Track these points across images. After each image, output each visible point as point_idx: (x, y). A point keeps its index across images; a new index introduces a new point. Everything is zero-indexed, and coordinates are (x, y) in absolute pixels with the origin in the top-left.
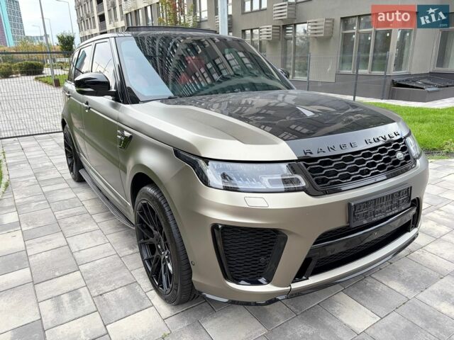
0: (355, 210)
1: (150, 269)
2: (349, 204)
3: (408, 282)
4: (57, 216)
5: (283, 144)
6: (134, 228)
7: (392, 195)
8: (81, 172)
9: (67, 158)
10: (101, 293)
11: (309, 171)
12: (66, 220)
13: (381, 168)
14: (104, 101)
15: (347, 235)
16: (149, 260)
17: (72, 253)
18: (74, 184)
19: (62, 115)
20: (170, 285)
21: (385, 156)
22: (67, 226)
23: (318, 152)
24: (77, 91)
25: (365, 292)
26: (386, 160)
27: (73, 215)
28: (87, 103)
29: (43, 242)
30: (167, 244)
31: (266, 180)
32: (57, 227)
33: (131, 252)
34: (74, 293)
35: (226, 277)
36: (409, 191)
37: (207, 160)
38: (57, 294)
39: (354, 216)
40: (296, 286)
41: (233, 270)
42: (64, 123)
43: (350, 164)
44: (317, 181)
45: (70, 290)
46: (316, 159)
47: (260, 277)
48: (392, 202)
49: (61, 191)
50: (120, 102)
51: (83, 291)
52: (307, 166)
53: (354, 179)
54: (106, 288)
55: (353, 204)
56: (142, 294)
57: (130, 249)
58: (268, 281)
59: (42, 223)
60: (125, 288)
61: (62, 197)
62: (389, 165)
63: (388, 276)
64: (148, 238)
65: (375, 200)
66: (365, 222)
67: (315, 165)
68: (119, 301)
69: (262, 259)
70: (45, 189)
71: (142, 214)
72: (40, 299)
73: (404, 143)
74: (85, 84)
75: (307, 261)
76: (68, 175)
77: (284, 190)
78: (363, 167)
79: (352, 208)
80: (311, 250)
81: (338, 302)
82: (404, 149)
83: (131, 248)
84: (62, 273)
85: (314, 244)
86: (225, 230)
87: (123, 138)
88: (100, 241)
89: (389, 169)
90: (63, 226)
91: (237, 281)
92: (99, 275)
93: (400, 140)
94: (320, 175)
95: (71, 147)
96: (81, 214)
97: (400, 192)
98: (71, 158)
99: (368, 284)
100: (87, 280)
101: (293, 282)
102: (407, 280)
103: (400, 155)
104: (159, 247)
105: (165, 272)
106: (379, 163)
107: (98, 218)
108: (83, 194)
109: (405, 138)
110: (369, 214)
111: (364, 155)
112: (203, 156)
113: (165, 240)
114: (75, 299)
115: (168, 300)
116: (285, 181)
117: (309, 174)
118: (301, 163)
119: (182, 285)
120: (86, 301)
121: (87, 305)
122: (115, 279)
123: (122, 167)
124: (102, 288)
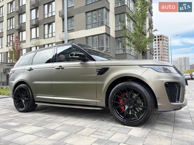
58: (179, 101)
72: (87, 135)
90: (50, 121)
120: (107, 132)
121: (109, 132)
122: (105, 127)
123: (98, 83)
124: (106, 129)
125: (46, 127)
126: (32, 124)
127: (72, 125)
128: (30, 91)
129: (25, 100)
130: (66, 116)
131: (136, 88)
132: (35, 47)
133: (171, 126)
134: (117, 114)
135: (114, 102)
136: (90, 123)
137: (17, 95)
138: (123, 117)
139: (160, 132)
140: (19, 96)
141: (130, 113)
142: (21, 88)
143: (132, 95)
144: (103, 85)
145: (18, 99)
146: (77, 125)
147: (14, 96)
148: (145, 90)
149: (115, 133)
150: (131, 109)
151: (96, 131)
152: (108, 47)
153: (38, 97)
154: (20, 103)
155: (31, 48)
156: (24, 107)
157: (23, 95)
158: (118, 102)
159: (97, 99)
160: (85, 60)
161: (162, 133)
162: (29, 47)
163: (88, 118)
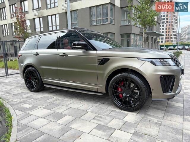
4: (49, 102)
12: (55, 102)
22: (59, 103)
28: (64, 54)
34: (98, 117)
35: (163, 92)
58: (172, 91)
60: (113, 112)
68: (116, 115)
84: (84, 114)
92: (98, 111)
100: (96, 113)
107: (68, 99)
114: (101, 117)
117: (174, 61)
118: (172, 59)
120: (106, 117)
121: (108, 118)
122: (105, 111)
123: (99, 72)
124: (105, 113)
125: (55, 110)
126: (43, 107)
127: (76, 108)
128: (38, 74)
129: (34, 82)
130: (72, 98)
131: (133, 79)
132: (39, 18)
133: (163, 111)
134: (116, 100)
135: (113, 90)
136: (92, 106)
137: (27, 77)
138: (121, 103)
139: (152, 118)
140: (29, 78)
141: (127, 100)
142: (30, 71)
143: (130, 85)
144: (103, 74)
145: (28, 80)
146: (81, 108)
147: (25, 78)
148: (142, 82)
149: (112, 118)
150: (128, 97)
151: (96, 116)
152: (113, 18)
153: (45, 80)
154: (31, 84)
155: (34, 19)
156: (34, 87)
157: (32, 77)
158: (117, 90)
159: (98, 86)
160: (87, 49)
161: (154, 119)
162: (33, 18)
163: (91, 100)
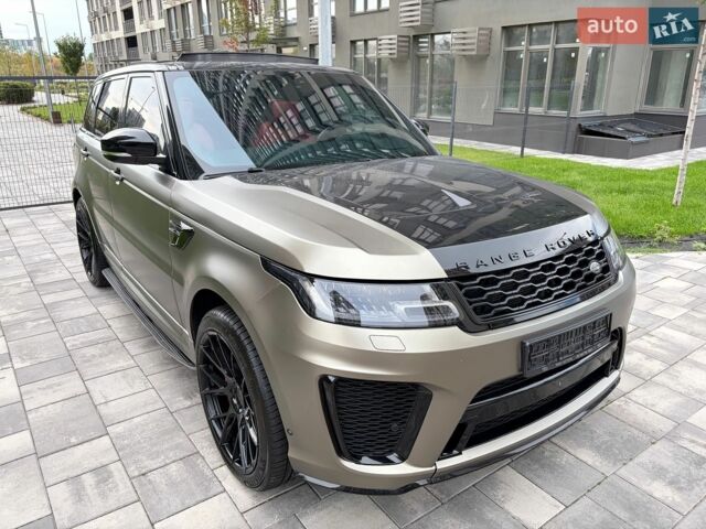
0: (531, 351)
1: (220, 435)
2: (523, 344)
3: (604, 450)
4: (68, 345)
5: (426, 254)
6: (195, 368)
7: (585, 327)
8: (105, 273)
9: (81, 249)
10: (144, 471)
11: (465, 295)
12: (84, 351)
13: (568, 286)
14: (148, 172)
15: (520, 387)
16: (218, 421)
17: (96, 407)
18: (93, 291)
19: (75, 183)
20: (254, 462)
21: (573, 267)
22: (85, 362)
23: (478, 266)
24: (105, 156)
25: (542, 466)
26: (576, 275)
27: (94, 343)
28: (118, 171)
29: (49, 387)
30: (248, 399)
31: (401, 308)
32: (69, 363)
33: (188, 403)
34: (101, 471)
35: (340, 453)
36: (608, 319)
37: (312, 277)
38: (75, 474)
39: (530, 360)
40: (443, 464)
41: (350, 442)
42: (76, 195)
43: (525, 283)
44: (475, 309)
45: (94, 467)
46: (474, 276)
47: (391, 452)
48: (583, 338)
49: (73, 302)
50: (174, 175)
51: (116, 468)
52: (461, 287)
53: (529, 306)
54: (152, 464)
55: (528, 344)
56: (208, 473)
57: (186, 399)
58: (403, 459)
59: (44, 357)
60: (181, 464)
61: (75, 313)
62: (579, 281)
63: (575, 440)
64: (216, 387)
65: (560, 336)
66: (545, 369)
67: (474, 285)
68: (172, 484)
69: (395, 425)
70: (48, 299)
71: (208, 349)
72: (50, 481)
73: (601, 247)
74: (118, 145)
75: (461, 428)
76: (83, 276)
77: (427, 324)
78: (542, 287)
79: (526, 349)
80: (467, 411)
81: (501, 482)
82: (601, 256)
83: (188, 396)
84: (81, 439)
85: (472, 402)
86: (340, 384)
87: (178, 233)
88: (139, 385)
89: (580, 288)
90: (78, 362)
91: (356, 459)
92: (139, 442)
93: (595, 243)
94: (481, 301)
95: (89, 234)
96: (106, 341)
97: (594, 323)
98: (89, 248)
99: (547, 454)
100: (122, 449)
101: (439, 460)
102: (603, 447)
103: (595, 266)
104: (235, 401)
105: (243, 441)
106: (566, 278)
107: (134, 348)
108: (109, 308)
109: (602, 239)
110: (550, 357)
111: (545, 269)
112: (307, 271)
113: (245, 391)
114: (105, 480)
115: (249, 483)
116: (429, 311)
117: (464, 299)
118: (453, 283)
119: (271, 463)
120: (121, 486)
121: (123, 490)
122: (164, 448)
124: (147, 463)
146: (110, 407)
149: (132, 500)
151: (99, 469)
